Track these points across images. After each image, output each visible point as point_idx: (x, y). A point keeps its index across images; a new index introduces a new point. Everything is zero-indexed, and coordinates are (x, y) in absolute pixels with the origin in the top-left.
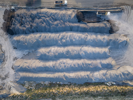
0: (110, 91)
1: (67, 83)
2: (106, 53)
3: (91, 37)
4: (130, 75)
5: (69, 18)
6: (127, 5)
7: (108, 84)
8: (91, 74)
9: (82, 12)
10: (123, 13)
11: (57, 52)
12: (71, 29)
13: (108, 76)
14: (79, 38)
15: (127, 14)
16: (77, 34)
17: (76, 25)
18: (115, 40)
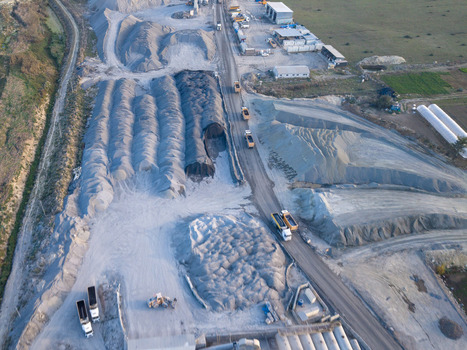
1: (88, 123)
5: (207, 116)
9: (223, 132)
11: (146, 108)
16: (180, 126)
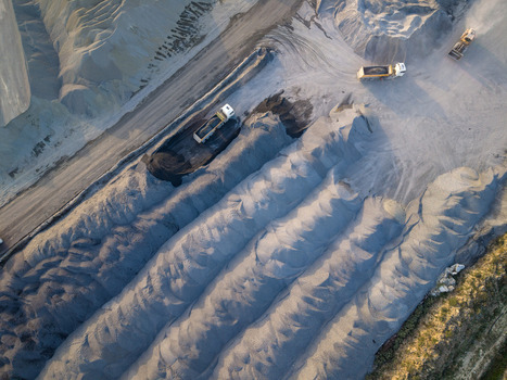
0: (475, 306)
2: (341, 201)
3: (253, 195)
4: (471, 200)
5: (135, 203)
6: (269, 30)
7: (443, 289)
8: (366, 309)
10: (280, 57)
11: (189, 345)
12: (173, 226)
13: (416, 263)
14: (220, 229)
15: (291, 52)
16: (204, 226)
17: (175, 200)
18: (330, 143)
